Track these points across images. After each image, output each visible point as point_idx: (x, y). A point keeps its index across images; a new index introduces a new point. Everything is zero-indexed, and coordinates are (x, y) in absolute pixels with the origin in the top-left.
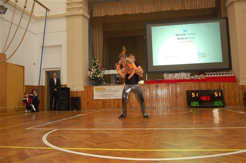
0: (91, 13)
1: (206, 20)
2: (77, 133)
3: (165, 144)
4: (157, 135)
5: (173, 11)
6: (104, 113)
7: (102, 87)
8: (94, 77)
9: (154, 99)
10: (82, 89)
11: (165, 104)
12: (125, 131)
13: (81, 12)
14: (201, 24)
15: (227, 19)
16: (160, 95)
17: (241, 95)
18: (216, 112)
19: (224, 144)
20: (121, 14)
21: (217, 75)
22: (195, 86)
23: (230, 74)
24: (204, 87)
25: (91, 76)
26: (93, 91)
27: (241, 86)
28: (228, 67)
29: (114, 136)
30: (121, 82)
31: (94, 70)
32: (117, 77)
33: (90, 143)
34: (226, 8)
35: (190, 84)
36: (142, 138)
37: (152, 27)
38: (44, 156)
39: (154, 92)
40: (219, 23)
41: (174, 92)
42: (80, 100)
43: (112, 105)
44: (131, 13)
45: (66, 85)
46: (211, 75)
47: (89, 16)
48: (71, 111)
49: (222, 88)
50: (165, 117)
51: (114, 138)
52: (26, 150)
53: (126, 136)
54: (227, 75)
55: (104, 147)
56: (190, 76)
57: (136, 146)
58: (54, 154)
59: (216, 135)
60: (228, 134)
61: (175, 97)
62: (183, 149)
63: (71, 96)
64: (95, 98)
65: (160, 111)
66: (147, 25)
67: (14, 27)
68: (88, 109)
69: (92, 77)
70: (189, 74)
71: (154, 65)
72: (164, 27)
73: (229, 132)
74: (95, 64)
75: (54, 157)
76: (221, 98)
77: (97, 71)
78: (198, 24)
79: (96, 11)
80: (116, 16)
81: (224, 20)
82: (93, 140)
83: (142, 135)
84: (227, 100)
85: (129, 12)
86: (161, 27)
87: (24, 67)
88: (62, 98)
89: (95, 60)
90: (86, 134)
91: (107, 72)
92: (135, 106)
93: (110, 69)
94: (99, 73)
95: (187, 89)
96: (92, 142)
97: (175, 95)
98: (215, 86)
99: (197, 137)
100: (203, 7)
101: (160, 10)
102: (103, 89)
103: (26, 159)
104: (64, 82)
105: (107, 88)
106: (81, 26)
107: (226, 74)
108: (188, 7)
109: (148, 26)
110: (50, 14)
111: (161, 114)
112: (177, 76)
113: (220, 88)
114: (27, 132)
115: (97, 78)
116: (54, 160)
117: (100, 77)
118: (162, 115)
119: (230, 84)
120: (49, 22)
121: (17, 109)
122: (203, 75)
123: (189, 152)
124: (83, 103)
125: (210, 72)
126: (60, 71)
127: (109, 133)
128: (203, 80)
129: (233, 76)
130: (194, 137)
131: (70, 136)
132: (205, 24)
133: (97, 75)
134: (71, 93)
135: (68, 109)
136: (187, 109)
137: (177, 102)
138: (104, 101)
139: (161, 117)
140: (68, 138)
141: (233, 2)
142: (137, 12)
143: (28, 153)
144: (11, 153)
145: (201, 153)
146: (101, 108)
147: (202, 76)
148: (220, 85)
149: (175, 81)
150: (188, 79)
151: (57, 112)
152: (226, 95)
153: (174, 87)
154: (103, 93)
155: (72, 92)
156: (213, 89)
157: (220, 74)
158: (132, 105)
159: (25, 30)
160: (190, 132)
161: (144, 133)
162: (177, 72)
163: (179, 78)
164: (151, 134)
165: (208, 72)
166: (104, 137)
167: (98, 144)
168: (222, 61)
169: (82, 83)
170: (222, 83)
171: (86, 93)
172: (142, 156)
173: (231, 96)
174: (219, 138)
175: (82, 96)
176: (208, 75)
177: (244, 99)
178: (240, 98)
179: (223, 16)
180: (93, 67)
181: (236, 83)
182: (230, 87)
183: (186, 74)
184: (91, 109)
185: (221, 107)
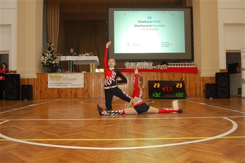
1: (171, 8)
2: (34, 123)
3: (132, 133)
4: (122, 125)
6: (60, 103)
7: (58, 74)
8: (49, 63)
10: (34, 76)
12: (86, 121)
14: (166, 12)
15: (191, 8)
17: (202, 86)
18: (175, 103)
19: (191, 132)
22: (157, 77)
23: (192, 65)
24: (166, 77)
25: (45, 62)
26: (47, 78)
27: (203, 78)
29: (76, 126)
30: (79, 69)
31: (49, 56)
32: (75, 64)
33: (50, 133)
35: (153, 74)
36: (107, 127)
37: (115, 12)
40: (183, 12)
42: (32, 88)
43: (69, 95)
45: (15, 72)
46: (174, 65)
48: (21, 101)
49: (183, 79)
51: (77, 128)
53: (89, 126)
54: (189, 66)
55: (67, 137)
56: (153, 65)
57: (102, 136)
59: (182, 125)
60: (193, 124)
63: (22, 83)
64: (49, 87)
68: (41, 99)
69: (47, 63)
70: (151, 64)
71: (115, 52)
72: (127, 12)
73: (194, 122)
74: (50, 49)
75: (12, 149)
76: (183, 90)
77: (52, 56)
78: (163, 12)
81: (189, 9)
82: (53, 131)
83: (106, 124)
84: (188, 92)
86: (124, 12)
88: (10, 86)
89: (50, 44)
90: (43, 125)
91: (63, 58)
92: (93, 97)
93: (67, 55)
94: (55, 58)
95: (149, 79)
96: (52, 132)
98: (177, 77)
99: (163, 126)
102: (58, 76)
104: (13, 67)
105: (64, 75)
107: (188, 65)
109: (110, 10)
113: (182, 79)
115: (52, 65)
116: (13, 153)
117: (55, 64)
119: (192, 75)
122: (165, 65)
123: (158, 140)
124: (36, 92)
125: (173, 63)
126: (8, 55)
127: (70, 123)
128: (165, 71)
129: (194, 68)
130: (160, 127)
131: (26, 127)
132: (170, 12)
133: (52, 61)
134: (21, 81)
135: (19, 100)
136: (148, 99)
138: (60, 91)
140: (25, 129)
145: (170, 141)
146: (56, 98)
147: (164, 67)
148: (182, 76)
150: (150, 68)
151: (4, 101)
152: (187, 87)
154: (58, 82)
155: (22, 79)
156: (175, 80)
157: (182, 65)
158: (91, 95)
160: (156, 122)
161: (108, 123)
162: (140, 61)
163: (140, 68)
164: (116, 124)
165: (170, 62)
166: (65, 127)
167: (60, 134)
168: (184, 52)
169: (35, 69)
170: (184, 74)
171: (39, 80)
172: (110, 145)
173: (192, 88)
174: (185, 127)
175: (34, 84)
176: (171, 65)
177: (204, 90)
178: (200, 89)
179: (187, 6)
180: (48, 51)
181: (197, 74)
182: (192, 79)
183: (148, 63)
184: (44, 99)
185: (182, 98)
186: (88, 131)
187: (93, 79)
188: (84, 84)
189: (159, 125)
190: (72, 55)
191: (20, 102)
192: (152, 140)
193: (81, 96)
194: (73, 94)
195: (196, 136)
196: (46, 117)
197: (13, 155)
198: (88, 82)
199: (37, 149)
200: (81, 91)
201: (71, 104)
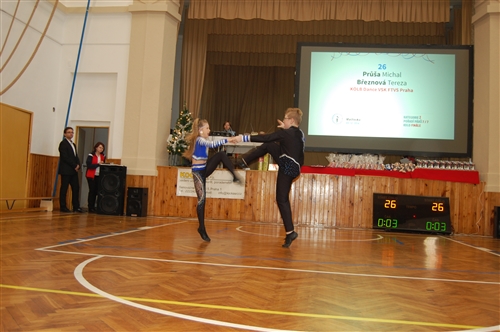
0: (184, 11)
1: (428, 47)
2: (146, 267)
3: (327, 303)
4: (310, 284)
5: (360, 22)
8: (182, 148)
9: (305, 207)
10: (154, 172)
11: (326, 217)
12: (243, 270)
13: (164, 6)
14: (417, 55)
15: (471, 49)
16: (318, 197)
17: (486, 211)
18: (430, 243)
19: (445, 313)
20: (249, 18)
21: (440, 165)
22: (393, 186)
23: (467, 165)
24: (411, 188)
25: (174, 146)
26: (176, 177)
27: (491, 194)
28: (465, 152)
29: (222, 279)
31: (181, 134)
32: (229, 151)
33: (175, 290)
34: (471, 27)
35: (383, 179)
36: (280, 287)
37: (313, 53)
38: (85, 311)
39: (305, 190)
40: (453, 56)
41: (348, 195)
42: (146, 195)
43: (215, 211)
44: (270, 18)
45: (119, 161)
46: (428, 164)
47: (179, 17)
48: (125, 218)
49: (448, 195)
50: (324, 246)
51: (224, 284)
52: (45, 296)
53: (247, 281)
54: (461, 169)
55: (204, 301)
56: (385, 163)
57: (269, 304)
58: (105, 307)
59: (430, 294)
60: (454, 293)
61: (348, 205)
62: (363, 317)
63: (129, 184)
64: (179, 193)
65: (314, 232)
66: (303, 48)
67: (18, 28)
68: (162, 215)
69: (177, 149)
70: (382, 159)
71: (310, 133)
72: (337, 54)
73: (458, 290)
74: (184, 122)
75: (106, 315)
76: (445, 216)
78: (411, 55)
79: (197, 7)
80: (238, 20)
81: (467, 51)
82: (180, 285)
83: (279, 281)
84: (456, 222)
85: (267, 16)
86: (332, 54)
87: (30, 114)
88: (108, 187)
89: (186, 112)
90: (162, 271)
92: (262, 218)
93: (216, 135)
95: (374, 190)
96: (178, 288)
97: (348, 201)
98: (434, 189)
99: (391, 295)
100: (425, 21)
101: (332, 18)
103: (50, 315)
104: (116, 151)
106: (162, 37)
107: (459, 165)
108: (392, 16)
110: (96, 6)
111: (315, 239)
112: (356, 161)
113: (444, 194)
114: (40, 257)
116: (108, 321)
118: (318, 243)
119: (466, 187)
120: (92, 22)
121: (10, 203)
122: (411, 163)
123: (374, 323)
124: (153, 201)
125: (426, 159)
126: (107, 128)
127: (213, 273)
128: (409, 175)
129: (472, 172)
130: (385, 295)
131: (132, 272)
132: (425, 56)
134: (127, 178)
135: (122, 214)
136: (371, 232)
137: (351, 216)
139: (315, 245)
140: (129, 277)
141: (487, 15)
142: (284, 17)
143: (51, 303)
144: (15, 301)
146: (190, 216)
147: (406, 166)
148: (445, 187)
149: (352, 172)
150: (379, 169)
152: (455, 210)
153: (348, 184)
155: (133, 177)
156: (430, 195)
157: (446, 165)
158: (257, 213)
159: (40, 36)
160: (377, 283)
161: (283, 276)
162: (358, 153)
163: (359, 167)
164: (298, 281)
165: (421, 158)
166: (202, 280)
167: (191, 293)
168: (453, 138)
169: (154, 158)
170: (449, 184)
171: (162, 180)
172: (281, 325)
173: (465, 213)
174: (435, 301)
175: (152, 187)
176: (423, 164)
177: (492, 221)
178: (483, 217)
179: (463, 44)
180: (181, 126)
181: (478, 186)
182: (466, 194)
183: (376, 158)
184: (168, 216)
185: (443, 234)
186: (245, 291)
187: (263, 184)
188: (246, 192)
189: (383, 291)
190: (225, 135)
191: (123, 220)
192: (363, 322)
193: (238, 216)
194: (222, 210)
195: (454, 321)
196: (169, 254)
197: (107, 326)
198: (253, 189)
199: (149, 318)
200: (239, 206)
201: (218, 232)
